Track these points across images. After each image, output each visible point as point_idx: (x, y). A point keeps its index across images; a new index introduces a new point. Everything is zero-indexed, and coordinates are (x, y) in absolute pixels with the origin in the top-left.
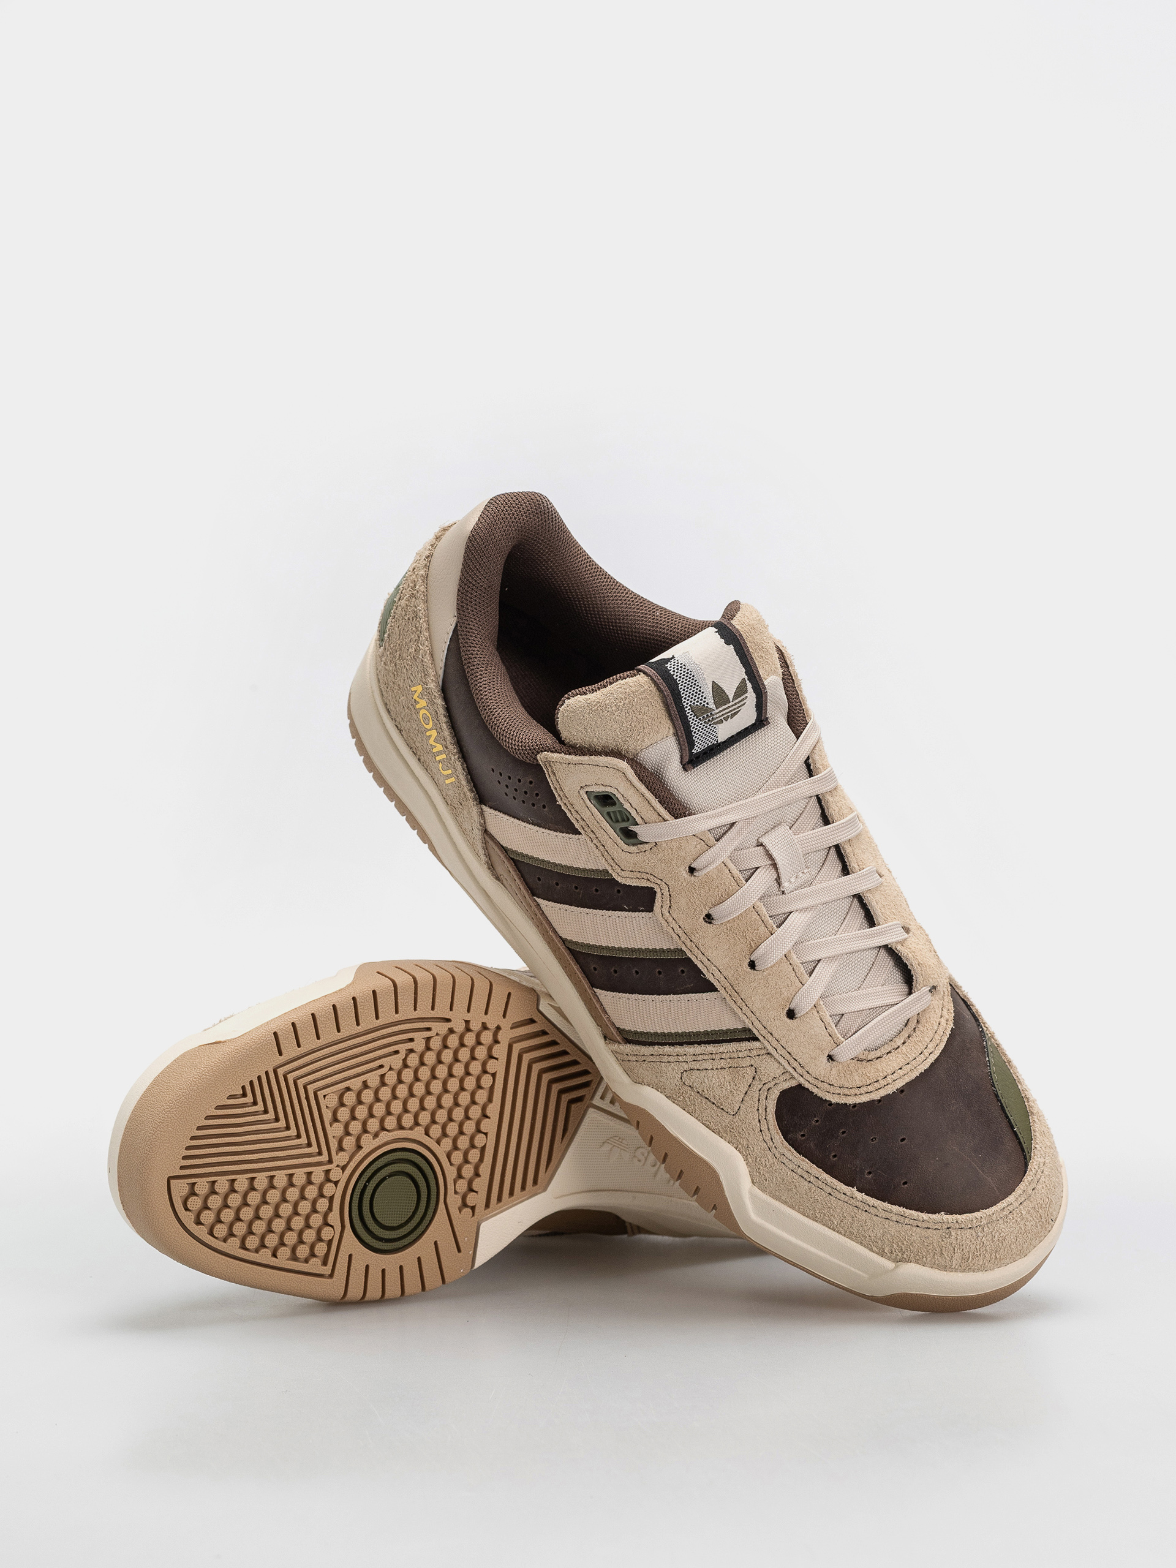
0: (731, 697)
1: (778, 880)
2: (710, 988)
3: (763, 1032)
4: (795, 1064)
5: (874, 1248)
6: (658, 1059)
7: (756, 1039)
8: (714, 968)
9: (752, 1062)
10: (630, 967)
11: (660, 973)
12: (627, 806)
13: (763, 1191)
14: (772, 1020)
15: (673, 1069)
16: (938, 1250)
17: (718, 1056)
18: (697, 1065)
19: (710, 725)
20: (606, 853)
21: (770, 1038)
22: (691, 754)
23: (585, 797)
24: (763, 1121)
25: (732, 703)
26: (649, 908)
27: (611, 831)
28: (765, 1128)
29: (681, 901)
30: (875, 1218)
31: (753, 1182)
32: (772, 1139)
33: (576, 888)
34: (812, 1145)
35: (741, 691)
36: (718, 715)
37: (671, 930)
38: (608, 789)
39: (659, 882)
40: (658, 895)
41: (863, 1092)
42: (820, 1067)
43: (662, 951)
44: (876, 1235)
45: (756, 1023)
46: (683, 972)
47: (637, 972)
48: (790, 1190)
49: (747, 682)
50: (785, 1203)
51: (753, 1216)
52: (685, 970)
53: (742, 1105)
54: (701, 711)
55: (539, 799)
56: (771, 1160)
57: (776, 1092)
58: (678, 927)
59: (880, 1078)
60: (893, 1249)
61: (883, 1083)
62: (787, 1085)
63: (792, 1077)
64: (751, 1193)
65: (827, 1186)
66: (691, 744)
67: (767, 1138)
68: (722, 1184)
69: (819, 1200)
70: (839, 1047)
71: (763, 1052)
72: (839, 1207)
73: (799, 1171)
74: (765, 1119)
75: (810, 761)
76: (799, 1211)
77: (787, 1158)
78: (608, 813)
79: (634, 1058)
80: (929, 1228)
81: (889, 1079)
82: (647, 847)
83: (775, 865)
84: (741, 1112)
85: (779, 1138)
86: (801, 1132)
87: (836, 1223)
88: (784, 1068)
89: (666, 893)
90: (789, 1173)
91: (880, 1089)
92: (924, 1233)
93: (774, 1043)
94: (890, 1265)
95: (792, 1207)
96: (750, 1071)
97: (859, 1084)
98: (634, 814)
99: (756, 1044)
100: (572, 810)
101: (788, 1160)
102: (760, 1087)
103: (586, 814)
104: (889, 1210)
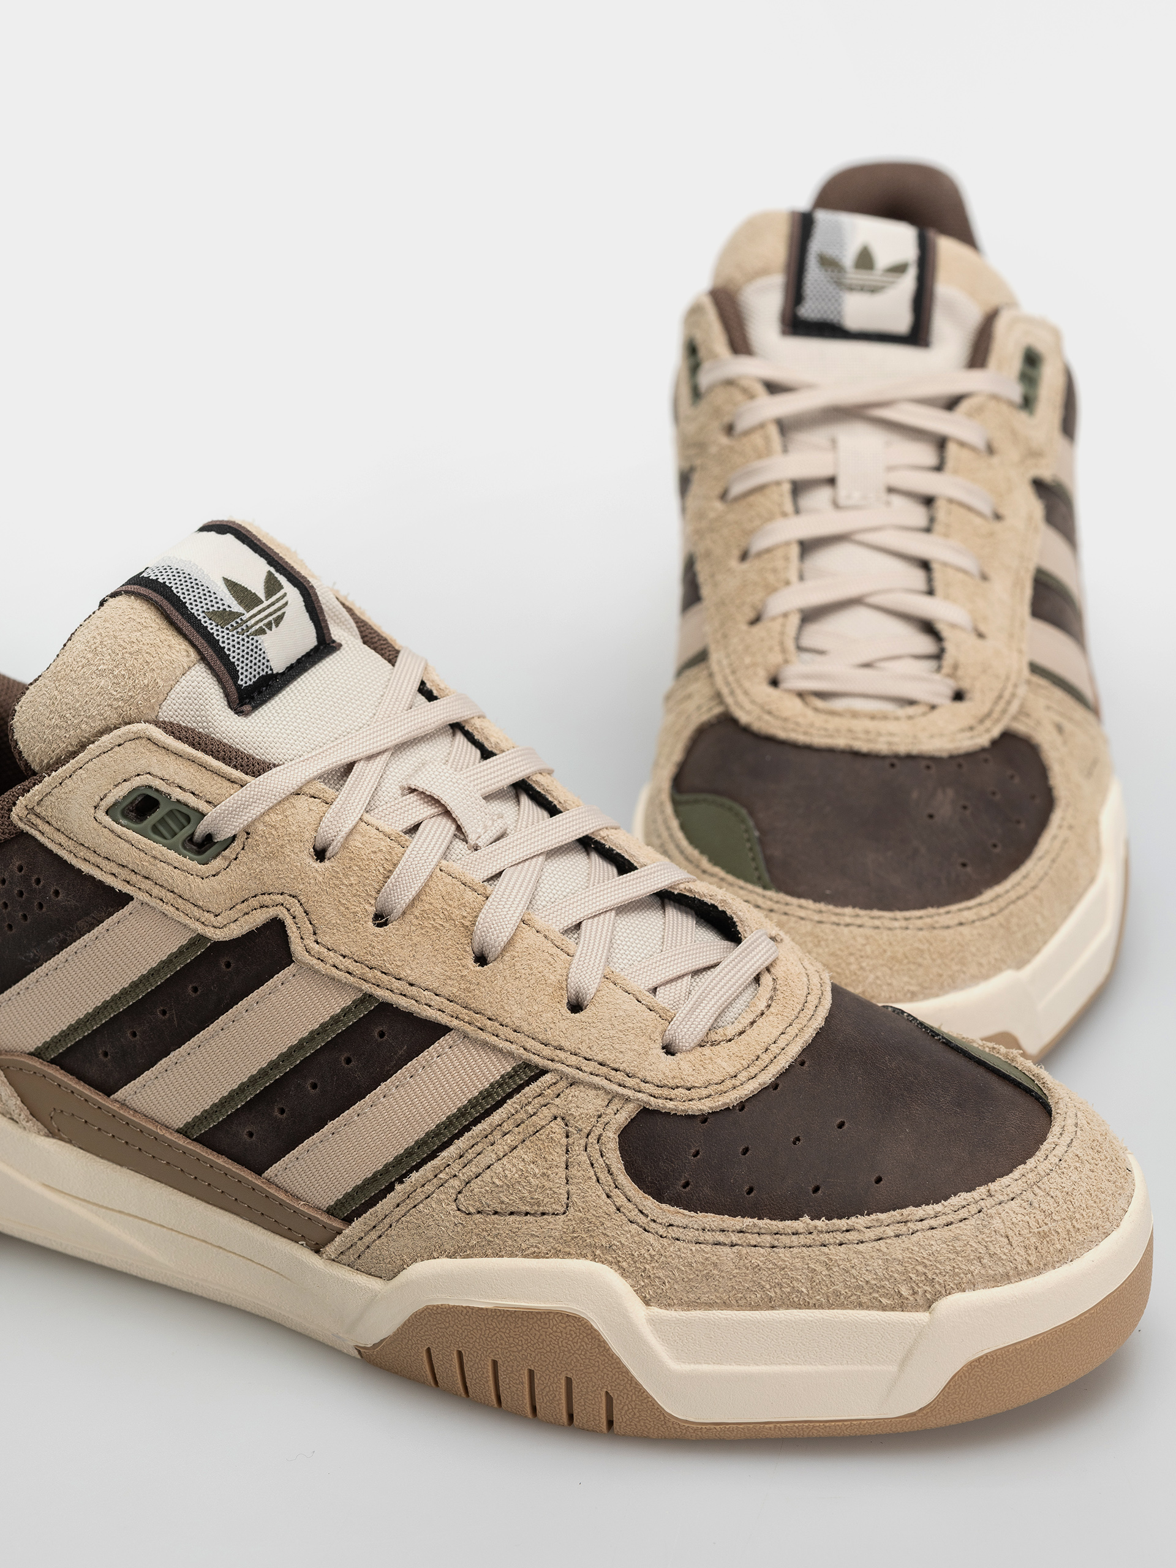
0: (261, 594)
1: (460, 832)
2: (434, 1031)
3: (547, 1051)
4: (619, 1076)
5: (884, 1301)
6: (410, 1203)
7: (544, 1072)
8: (426, 993)
9: (554, 1111)
10: (299, 1084)
11: (348, 1061)
12: (177, 794)
13: (668, 1306)
14: (552, 1025)
15: (440, 1201)
16: (982, 1250)
17: (497, 1134)
18: (473, 1169)
19: (248, 637)
20: (180, 901)
21: (562, 1055)
22: (239, 687)
23: (107, 820)
24: (615, 1192)
25: (266, 603)
26: (286, 958)
27: (172, 855)
28: (621, 1200)
29: (327, 912)
30: (861, 1247)
31: (647, 1303)
32: (641, 1212)
33: (164, 1013)
34: (706, 1190)
35: (272, 587)
36: (253, 621)
37: (334, 970)
38: (137, 782)
39: (279, 899)
40: (289, 921)
41: (744, 1079)
42: (663, 1067)
43: (335, 1020)
44: (876, 1274)
45: (530, 1044)
46: (382, 1035)
47: (314, 1086)
48: (707, 1276)
49: (277, 575)
50: (710, 1305)
51: (676, 1366)
52: (384, 1028)
53: (570, 1187)
54: (225, 617)
55: (44, 886)
56: (656, 1244)
57: (611, 1135)
58: (341, 958)
59: (759, 1053)
60: (914, 1285)
61: (766, 1058)
62: (623, 1117)
63: (628, 1100)
64: (652, 1321)
65: (762, 1236)
66: (234, 674)
67: (634, 1214)
68: (599, 1335)
69: (761, 1264)
70: (672, 1023)
71: (563, 1084)
72: (797, 1260)
73: (708, 1236)
74: (616, 1187)
75: (429, 685)
76: (740, 1307)
77: (678, 1226)
78: (155, 829)
79: (374, 1235)
80: (951, 1223)
81: (774, 1049)
82: (236, 846)
83: (447, 813)
84: (574, 1198)
85: (649, 1203)
86: (680, 1180)
87: (804, 1290)
88: (607, 1092)
89: (298, 910)
90: (693, 1249)
91: (767, 1066)
92: (946, 1233)
93: (573, 1060)
94: (922, 1317)
95: (726, 1305)
96: (557, 1127)
97: (732, 1071)
98: (192, 801)
99: (547, 1078)
100: (99, 860)
101: (681, 1230)
102: (583, 1142)
103: (124, 852)
104: (875, 1223)
